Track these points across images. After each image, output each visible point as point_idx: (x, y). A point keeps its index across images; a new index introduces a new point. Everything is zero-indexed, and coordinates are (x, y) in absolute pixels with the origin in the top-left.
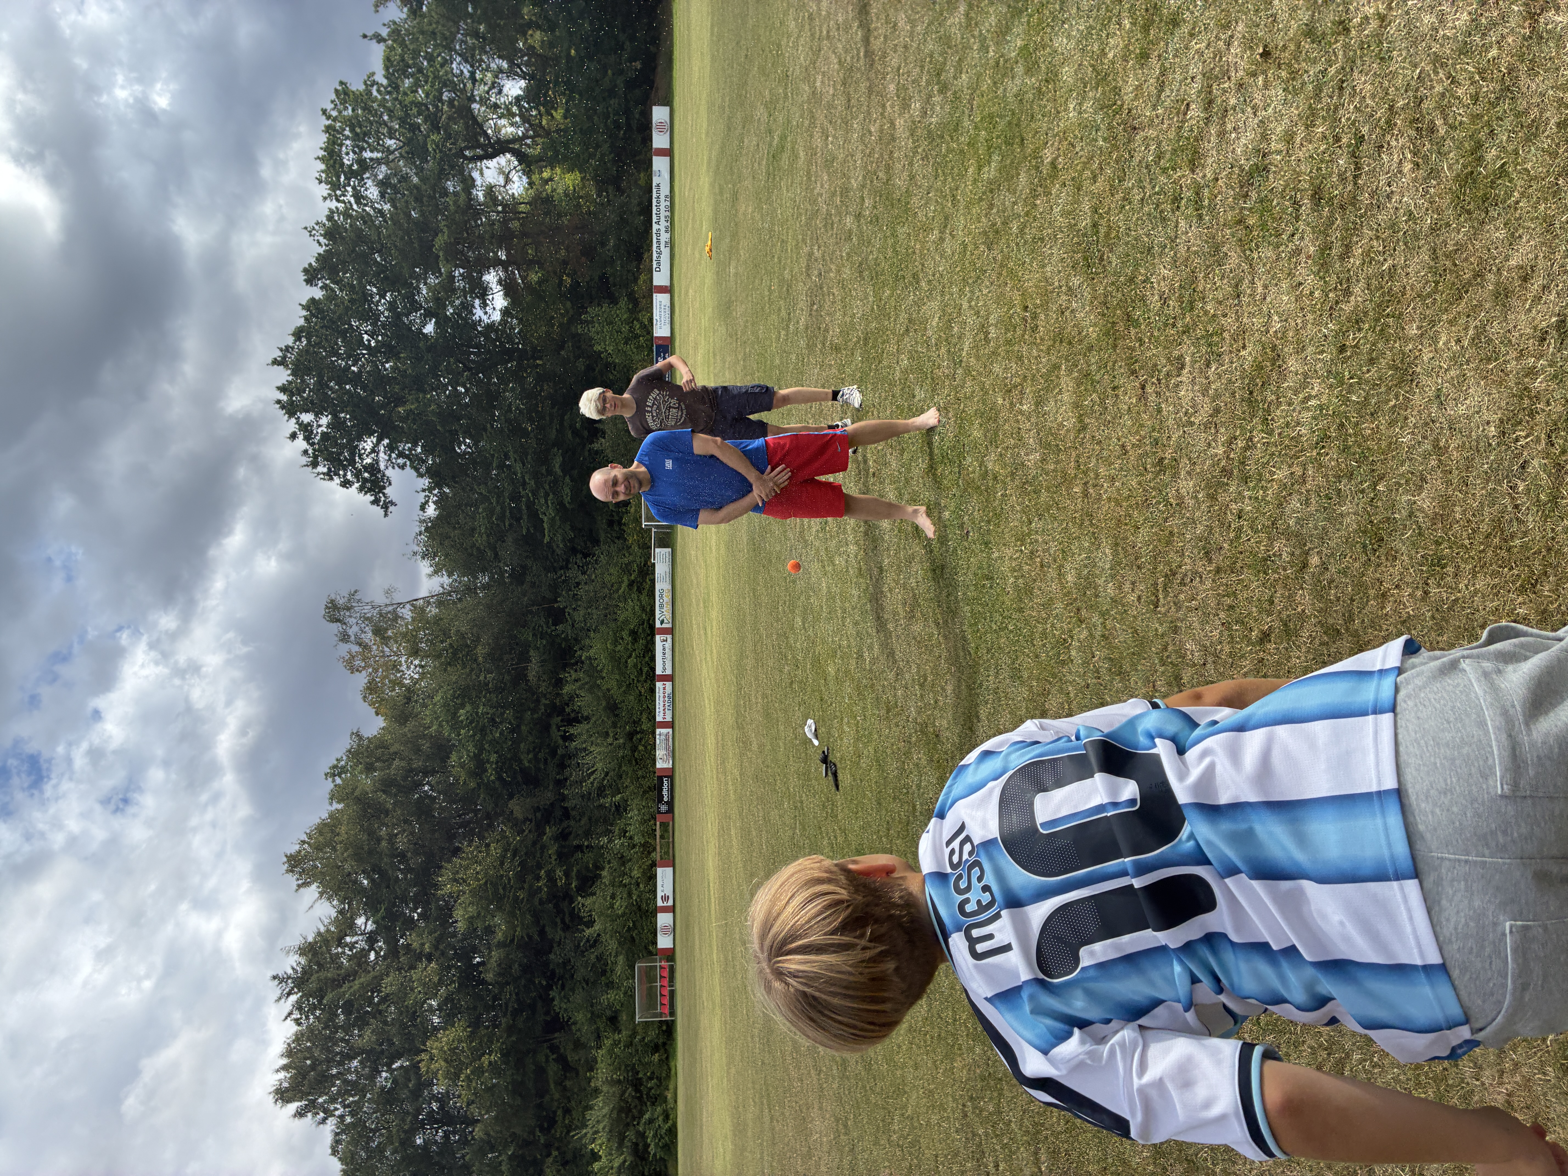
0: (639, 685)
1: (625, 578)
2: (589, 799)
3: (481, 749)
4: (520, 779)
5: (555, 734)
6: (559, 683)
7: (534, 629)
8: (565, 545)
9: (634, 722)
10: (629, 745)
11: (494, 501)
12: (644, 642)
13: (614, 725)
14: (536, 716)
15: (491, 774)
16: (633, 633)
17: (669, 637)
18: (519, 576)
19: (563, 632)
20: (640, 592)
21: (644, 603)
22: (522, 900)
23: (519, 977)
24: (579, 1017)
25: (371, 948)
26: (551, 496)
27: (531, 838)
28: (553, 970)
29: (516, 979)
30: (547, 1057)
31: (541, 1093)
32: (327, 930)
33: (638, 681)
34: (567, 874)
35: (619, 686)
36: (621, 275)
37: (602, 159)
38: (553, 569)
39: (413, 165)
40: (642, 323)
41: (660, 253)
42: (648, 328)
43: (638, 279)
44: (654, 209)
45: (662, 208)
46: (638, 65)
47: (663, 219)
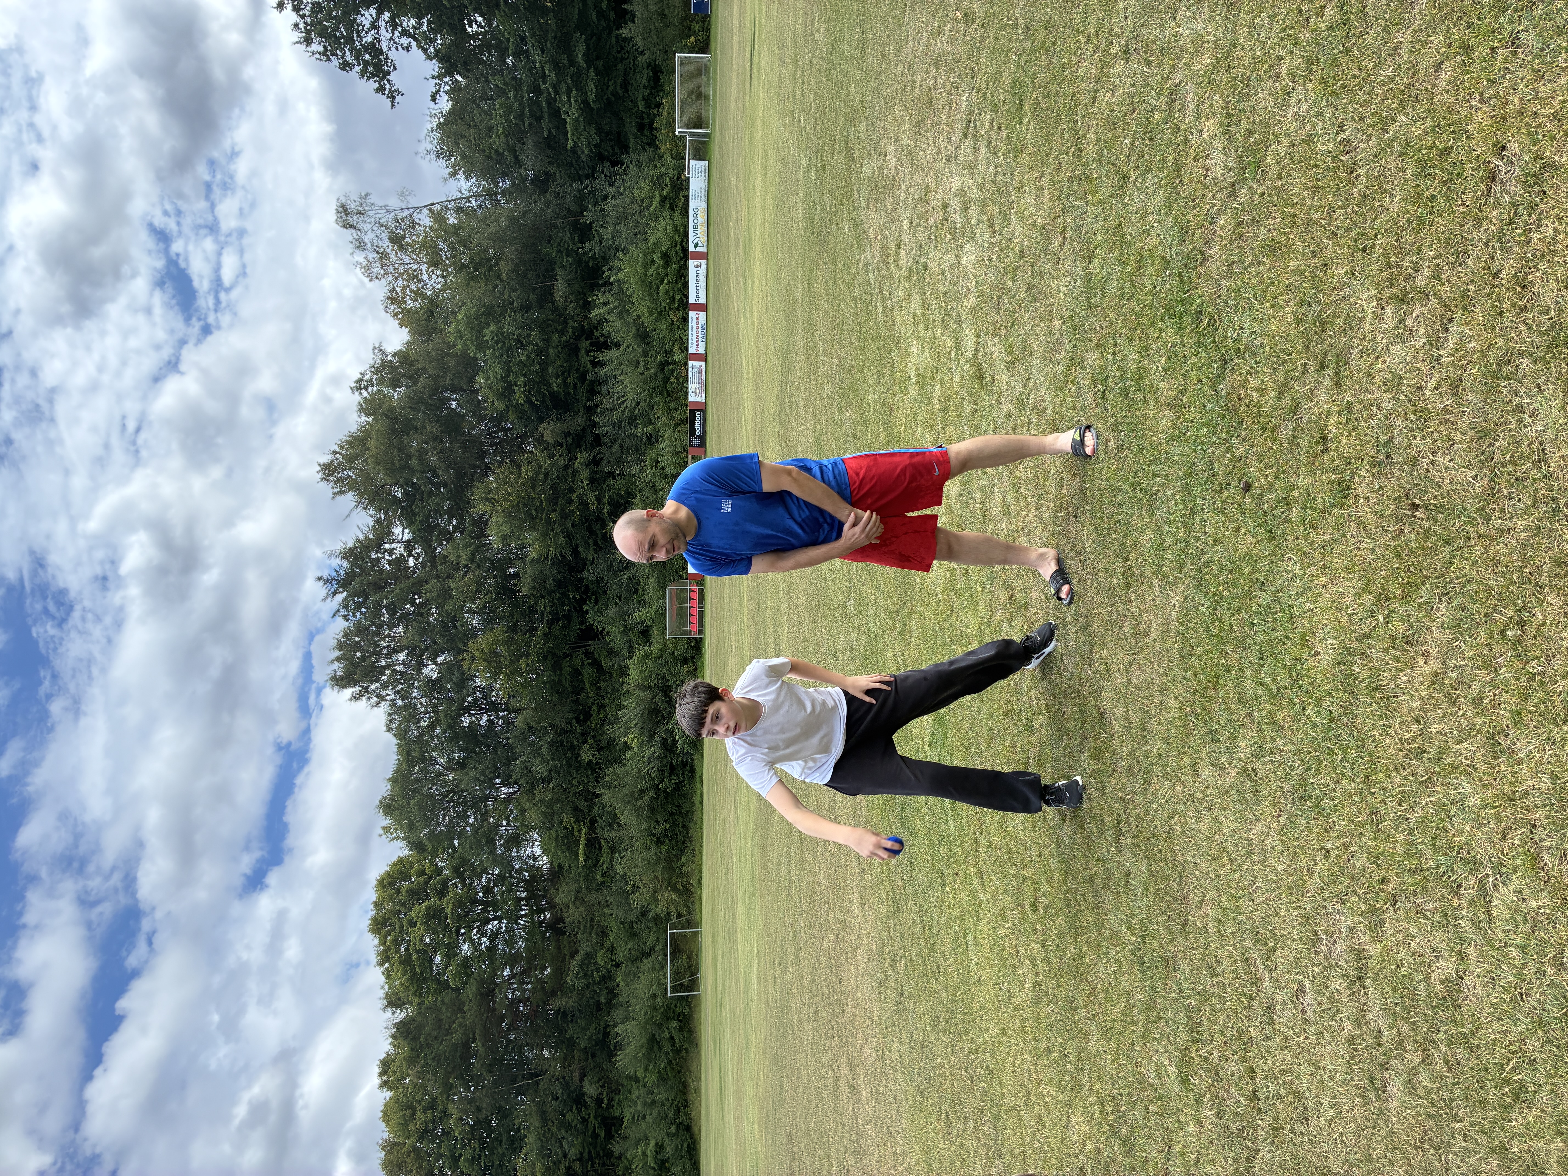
0: (671, 312)
1: (656, 193)
2: (620, 427)
3: (509, 371)
4: (549, 403)
5: (585, 359)
6: (587, 306)
7: (559, 244)
8: (591, 151)
9: (666, 352)
10: (661, 376)
11: (511, 95)
12: (677, 267)
13: (645, 354)
14: (564, 339)
15: (519, 397)
16: (665, 256)
17: (704, 262)
18: (542, 183)
19: (590, 250)
20: (673, 210)
21: (677, 223)
22: (555, 522)
23: (553, 591)
24: (613, 630)
25: (410, 555)
26: (574, 92)
27: (562, 462)
28: (587, 586)
29: (550, 593)
30: (583, 661)
31: (577, 691)
32: (366, 538)
33: (670, 309)
34: (599, 500)
35: (651, 314)
38: (578, 177)
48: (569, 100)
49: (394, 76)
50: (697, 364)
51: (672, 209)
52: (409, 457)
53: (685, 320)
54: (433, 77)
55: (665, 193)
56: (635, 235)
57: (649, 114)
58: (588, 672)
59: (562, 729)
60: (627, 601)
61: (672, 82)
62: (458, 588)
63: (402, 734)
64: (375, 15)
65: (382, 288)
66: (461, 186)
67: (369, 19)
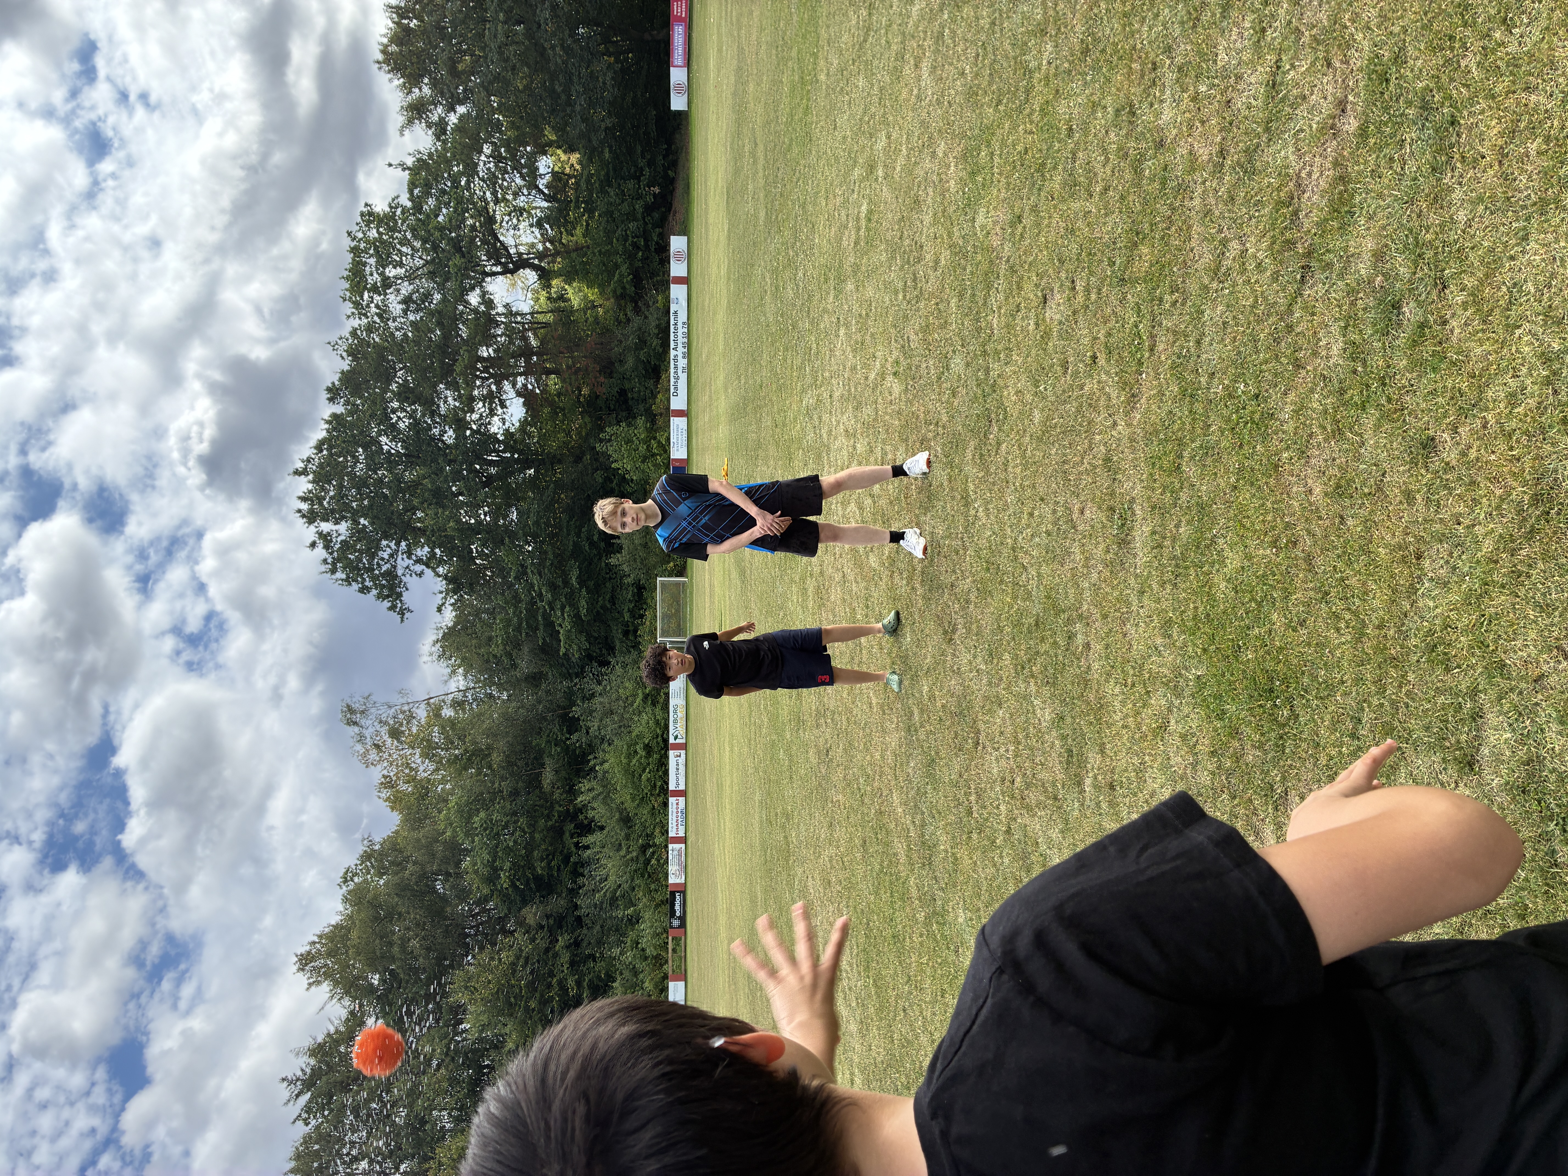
0: (653, 798)
1: (640, 691)
2: (601, 909)
3: (495, 857)
4: (533, 886)
5: (569, 842)
6: (573, 792)
7: (548, 735)
8: (581, 654)
9: (647, 836)
10: (642, 859)
11: (511, 611)
12: (658, 757)
13: (627, 836)
14: (550, 823)
15: (504, 881)
16: (648, 748)
17: (682, 752)
18: (535, 679)
19: (578, 740)
21: (658, 717)
22: (534, 1008)
26: (567, 609)
27: (543, 945)
32: (337, 1030)
33: (652, 795)
34: (579, 983)
35: (633, 799)
36: (639, 391)
37: (620, 281)
38: (569, 676)
39: (435, 282)
40: (659, 442)
41: (677, 378)
42: (665, 448)
43: (656, 397)
44: (672, 335)
45: (680, 334)
46: (657, 190)
47: (680, 345)
48: (563, 615)
49: (406, 597)
50: (677, 846)
51: (654, 704)
52: (391, 944)
53: (666, 804)
54: (441, 592)
55: (647, 691)
56: (620, 727)
57: (633, 623)
61: (653, 598)
62: (430, 1085)
64: (394, 547)
65: (377, 774)
66: (459, 682)
67: (389, 551)
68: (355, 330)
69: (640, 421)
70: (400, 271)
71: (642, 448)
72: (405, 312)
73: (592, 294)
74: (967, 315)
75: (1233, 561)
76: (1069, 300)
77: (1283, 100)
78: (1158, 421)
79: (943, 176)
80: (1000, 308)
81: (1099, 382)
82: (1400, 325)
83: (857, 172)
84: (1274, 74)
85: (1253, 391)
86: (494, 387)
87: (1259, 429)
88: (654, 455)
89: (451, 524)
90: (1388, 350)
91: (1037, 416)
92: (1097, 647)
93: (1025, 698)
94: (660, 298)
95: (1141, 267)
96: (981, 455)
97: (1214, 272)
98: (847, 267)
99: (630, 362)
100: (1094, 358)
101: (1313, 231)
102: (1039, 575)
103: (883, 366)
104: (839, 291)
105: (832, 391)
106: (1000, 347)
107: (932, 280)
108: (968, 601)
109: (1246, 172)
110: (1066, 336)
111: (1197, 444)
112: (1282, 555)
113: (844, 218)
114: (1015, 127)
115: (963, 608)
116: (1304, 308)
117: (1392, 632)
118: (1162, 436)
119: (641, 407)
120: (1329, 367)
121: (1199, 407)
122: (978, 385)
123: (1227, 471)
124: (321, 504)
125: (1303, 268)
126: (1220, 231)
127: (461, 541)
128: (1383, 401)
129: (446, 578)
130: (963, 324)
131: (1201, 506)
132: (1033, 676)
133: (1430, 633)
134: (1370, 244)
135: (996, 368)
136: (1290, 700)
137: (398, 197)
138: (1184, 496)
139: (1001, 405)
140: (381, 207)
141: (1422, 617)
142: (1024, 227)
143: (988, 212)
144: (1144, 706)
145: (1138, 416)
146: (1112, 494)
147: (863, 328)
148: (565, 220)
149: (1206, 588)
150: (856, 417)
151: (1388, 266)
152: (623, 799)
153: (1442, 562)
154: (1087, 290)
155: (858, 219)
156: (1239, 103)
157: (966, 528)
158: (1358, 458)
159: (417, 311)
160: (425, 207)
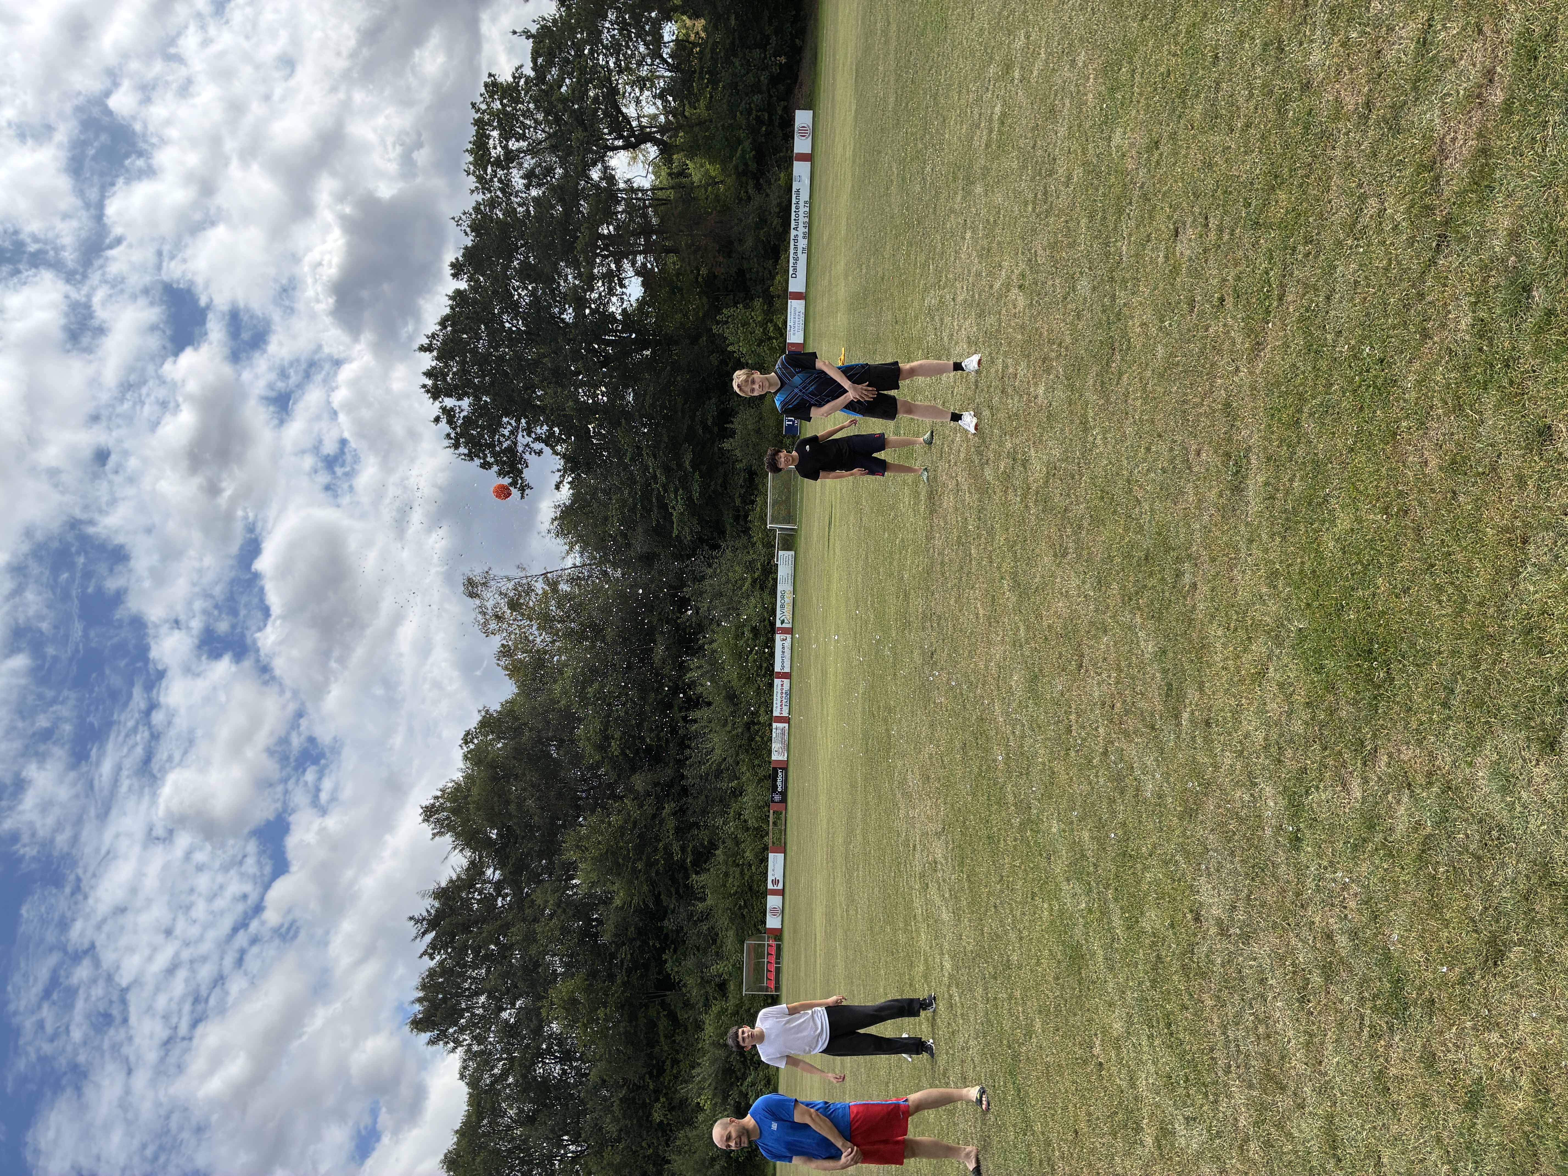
0: (758, 679)
1: (749, 575)
2: (706, 780)
3: (606, 726)
5: (677, 715)
6: (682, 668)
8: (693, 536)
9: (752, 714)
10: (747, 735)
11: (626, 492)
12: (765, 639)
13: (733, 713)
15: (615, 750)
16: (754, 630)
17: (789, 636)
19: (688, 620)
21: (766, 601)
22: (640, 871)
23: (634, 939)
24: (690, 981)
25: (499, 895)
26: (681, 491)
27: (651, 811)
28: (667, 934)
29: (632, 940)
30: (658, 1013)
31: (652, 1043)
32: (459, 877)
33: (758, 675)
34: (683, 849)
35: (739, 678)
36: (758, 272)
37: (743, 156)
38: (680, 557)
39: (557, 156)
40: (776, 325)
41: (796, 259)
42: (782, 331)
43: (774, 278)
44: (793, 214)
45: (801, 214)
46: (783, 60)
47: (801, 225)
48: (676, 497)
49: (526, 474)
50: (781, 725)
51: (762, 589)
52: (508, 802)
53: (771, 685)
54: (559, 471)
55: (756, 576)
56: (729, 609)
57: (744, 508)
58: (663, 1024)
59: (634, 1084)
60: (705, 953)
61: (765, 485)
62: (543, 932)
63: (474, 1083)
64: (514, 424)
65: (496, 642)
66: (574, 559)
67: (509, 428)
68: (479, 204)
69: (758, 303)
70: (523, 144)
71: (759, 331)
72: (527, 187)
73: (714, 170)
74: (1096, 237)
75: (1344, 522)
76: (1201, 236)
77: (1432, 60)
78: (1280, 373)
79: (1081, 88)
80: (1130, 235)
81: (1225, 325)
82: (1528, 308)
83: (992, 69)
84: (1426, 32)
85: (1378, 354)
86: (613, 266)
87: (1381, 395)
88: (770, 338)
89: (570, 403)
90: (1515, 332)
91: (1160, 351)
92: (1204, 589)
93: (1129, 628)
94: (782, 175)
95: (1277, 213)
96: (1103, 383)
97: (1351, 227)
98: (977, 168)
99: (750, 242)
100: (1222, 300)
101: (1452, 200)
102: (1152, 510)
103: (1009, 277)
104: (967, 193)
105: (955, 294)
106: (1128, 276)
107: (1063, 196)
108: (1080, 527)
109: (1390, 128)
110: (1196, 274)
111: (1318, 401)
112: (1392, 522)
113: (976, 117)
114: (1158, 47)
115: (1075, 533)
116: (1437, 278)
117: (1491, 610)
118: (1283, 388)
119: (759, 288)
120: (1456, 341)
121: (1323, 364)
122: (1104, 311)
123: (1345, 432)
124: (445, 380)
125: (1439, 236)
126: (1360, 186)
127: (579, 421)
128: (1505, 382)
129: (564, 456)
130: (1091, 246)
131: (1316, 463)
132: (1139, 609)
133: (1528, 616)
134: (1506, 222)
135: (1122, 297)
136: (1387, 663)
137: (521, 66)
138: (1300, 452)
139: (1125, 335)
140: (505, 76)
141: (1521, 600)
142: (1161, 154)
143: (1125, 133)
144: (1245, 651)
145: (1261, 365)
146: (1229, 440)
147: (990, 235)
148: (689, 91)
149: (1314, 545)
150: (978, 324)
151: (1522, 247)
152: (730, 678)
153: (1546, 549)
154: (1220, 230)
155: (991, 120)
156: (1389, 56)
157: (1082, 454)
158: (1476, 436)
159: (539, 185)
160: (549, 76)
